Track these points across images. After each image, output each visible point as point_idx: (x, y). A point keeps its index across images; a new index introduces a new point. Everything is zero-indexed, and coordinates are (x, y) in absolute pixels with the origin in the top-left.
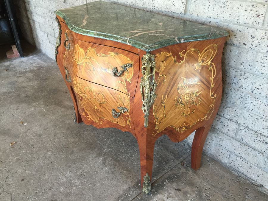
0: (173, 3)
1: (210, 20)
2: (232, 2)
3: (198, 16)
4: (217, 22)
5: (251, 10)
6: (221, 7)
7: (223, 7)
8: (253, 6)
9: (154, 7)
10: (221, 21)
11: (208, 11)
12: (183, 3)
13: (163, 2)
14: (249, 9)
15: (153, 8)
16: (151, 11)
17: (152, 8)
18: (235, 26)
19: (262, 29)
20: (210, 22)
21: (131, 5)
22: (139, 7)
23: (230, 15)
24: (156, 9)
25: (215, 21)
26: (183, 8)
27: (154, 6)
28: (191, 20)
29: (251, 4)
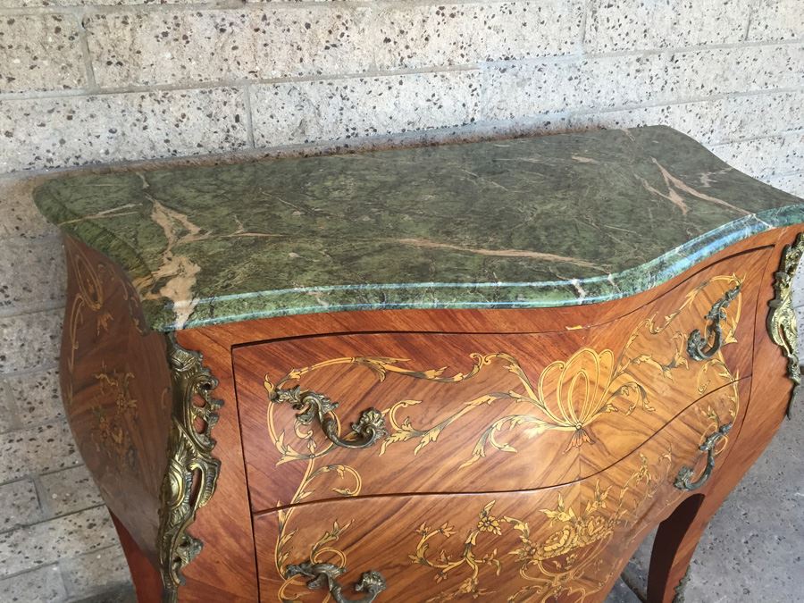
0: (435, 99)
1: (547, 118)
2: (598, 60)
3: (512, 117)
4: (563, 119)
5: (638, 71)
6: (570, 79)
7: (576, 78)
8: (638, 60)
9: (354, 129)
10: (574, 113)
11: (539, 97)
12: (473, 91)
13: (395, 104)
14: (632, 70)
15: (348, 137)
16: (338, 148)
17: (343, 136)
18: (605, 115)
19: (654, 104)
20: (549, 123)
21: (221, 151)
22: (269, 149)
23: (599, 92)
24: (362, 134)
25: (559, 116)
26: (476, 105)
27: (351, 126)
28: (491, 134)
29: (634, 58)
